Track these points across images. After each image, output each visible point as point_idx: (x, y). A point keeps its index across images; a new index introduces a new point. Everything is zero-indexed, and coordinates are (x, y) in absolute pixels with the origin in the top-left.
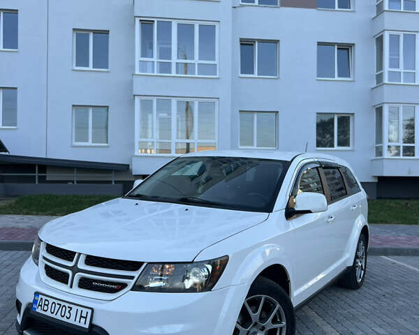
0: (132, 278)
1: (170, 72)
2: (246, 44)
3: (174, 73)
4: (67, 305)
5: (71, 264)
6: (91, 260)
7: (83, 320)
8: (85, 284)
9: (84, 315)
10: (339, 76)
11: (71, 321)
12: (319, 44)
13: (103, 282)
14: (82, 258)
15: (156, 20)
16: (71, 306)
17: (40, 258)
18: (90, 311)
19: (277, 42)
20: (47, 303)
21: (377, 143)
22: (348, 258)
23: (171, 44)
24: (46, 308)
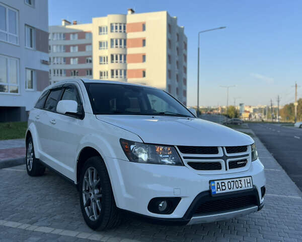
0: (248, 155)
7: (249, 184)
8: (233, 165)
9: (249, 181)
11: (243, 188)
13: (241, 161)
14: (225, 149)
16: (241, 179)
18: (251, 178)
20: (223, 184)
24: (224, 188)
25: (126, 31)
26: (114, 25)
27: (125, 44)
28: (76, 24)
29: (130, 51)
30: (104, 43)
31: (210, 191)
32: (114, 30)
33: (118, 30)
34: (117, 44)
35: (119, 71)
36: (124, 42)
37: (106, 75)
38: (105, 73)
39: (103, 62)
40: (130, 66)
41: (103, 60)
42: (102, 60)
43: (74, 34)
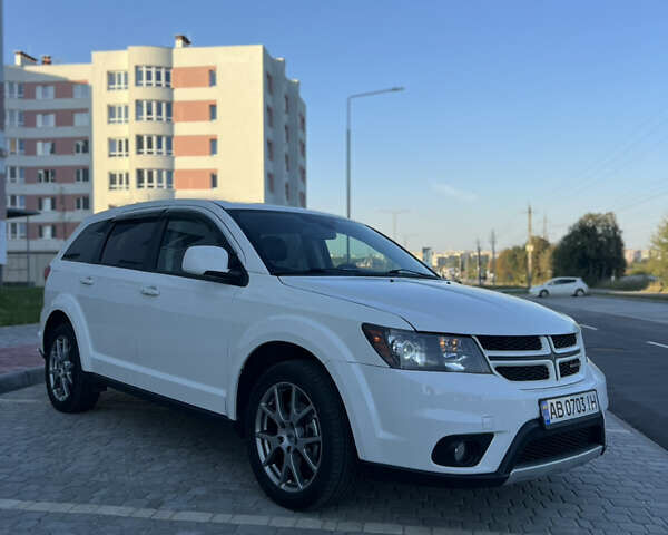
4: (579, 396)
9: (593, 400)
11: (587, 413)
20: (559, 406)
24: (561, 412)
25: (171, 84)
26: (144, 70)
27: (169, 113)
28: (49, 63)
29: (182, 129)
30: (120, 108)
31: (540, 420)
32: (144, 81)
33: (153, 81)
34: (149, 113)
35: (155, 173)
36: (167, 109)
37: (124, 181)
38: (121, 176)
39: (118, 153)
40: (182, 163)
41: (117, 148)
42: (115, 146)
43: (45, 85)
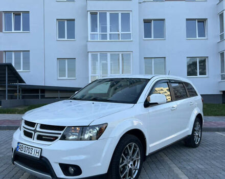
0: (60, 134)
1: (107, 39)
2: (147, 22)
3: (108, 40)
4: (31, 147)
5: (33, 129)
6: (43, 126)
7: (37, 154)
8: (40, 138)
9: (38, 152)
10: (199, 37)
11: (32, 155)
12: (187, 20)
13: (47, 136)
14: (39, 126)
15: (98, 12)
17: (22, 127)
18: (40, 150)
19: (163, 20)
20: (22, 147)
21: (222, 72)
22: (188, 131)
23: (106, 24)
24: (22, 150)
